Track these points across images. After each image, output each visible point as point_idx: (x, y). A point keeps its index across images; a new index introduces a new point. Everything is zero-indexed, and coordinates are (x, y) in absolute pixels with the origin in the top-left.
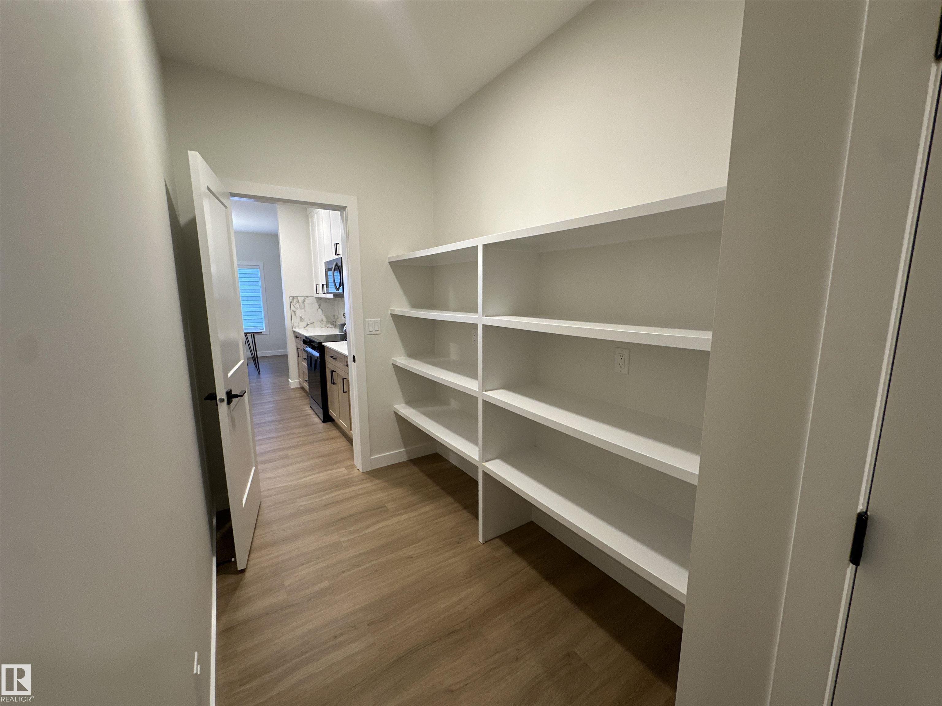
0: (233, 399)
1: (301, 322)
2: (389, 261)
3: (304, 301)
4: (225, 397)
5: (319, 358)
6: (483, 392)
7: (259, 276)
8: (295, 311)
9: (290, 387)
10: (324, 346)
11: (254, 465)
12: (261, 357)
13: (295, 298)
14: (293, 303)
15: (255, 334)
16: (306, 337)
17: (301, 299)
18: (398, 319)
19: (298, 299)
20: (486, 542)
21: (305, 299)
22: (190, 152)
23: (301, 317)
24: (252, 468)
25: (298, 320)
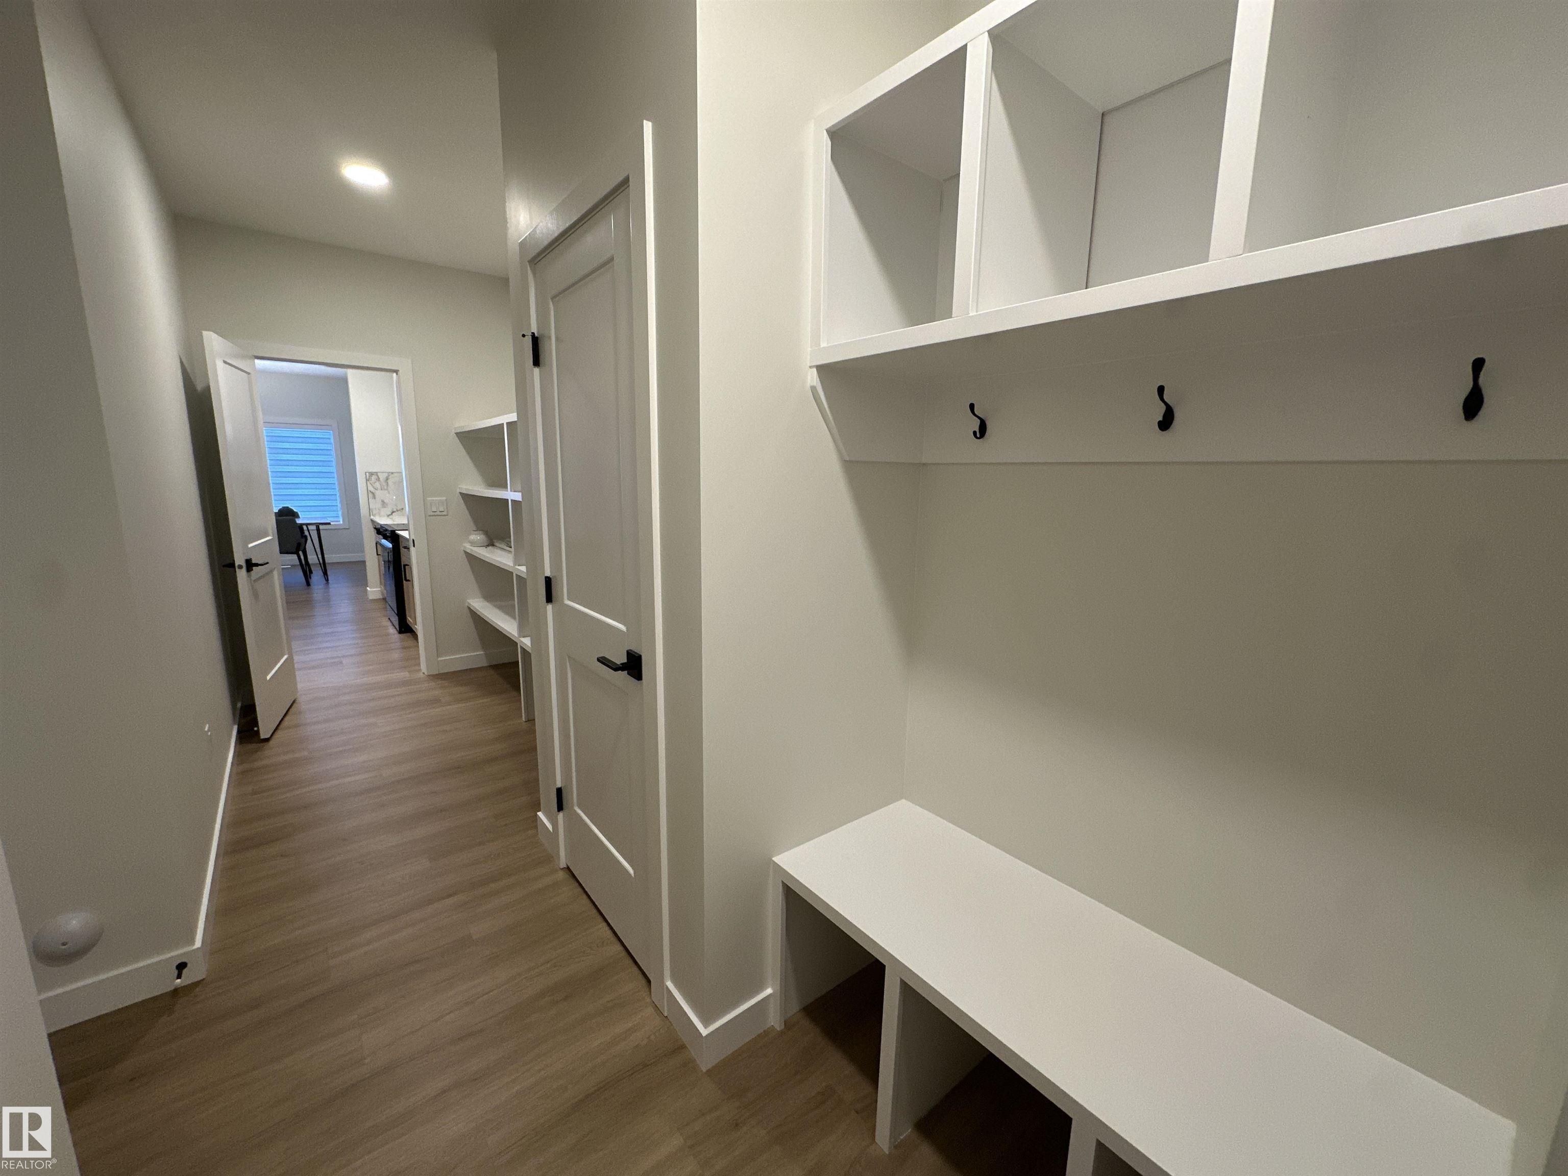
0: (254, 568)
1: (383, 508)
2: (456, 432)
3: (387, 479)
4: (244, 564)
5: (392, 549)
6: (516, 565)
7: (332, 441)
8: (374, 492)
9: (368, 598)
10: (398, 536)
11: (287, 652)
12: (329, 563)
13: (373, 474)
14: (371, 482)
15: (321, 527)
16: (381, 525)
17: (382, 477)
18: (469, 499)
19: (378, 476)
20: (528, 721)
21: (389, 476)
22: (205, 333)
23: (383, 501)
24: (284, 655)
25: (379, 505)
